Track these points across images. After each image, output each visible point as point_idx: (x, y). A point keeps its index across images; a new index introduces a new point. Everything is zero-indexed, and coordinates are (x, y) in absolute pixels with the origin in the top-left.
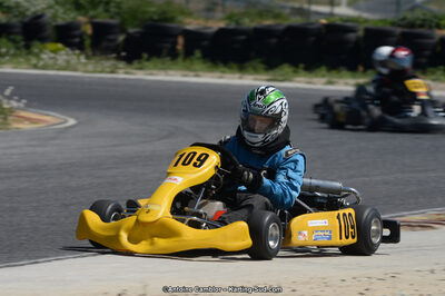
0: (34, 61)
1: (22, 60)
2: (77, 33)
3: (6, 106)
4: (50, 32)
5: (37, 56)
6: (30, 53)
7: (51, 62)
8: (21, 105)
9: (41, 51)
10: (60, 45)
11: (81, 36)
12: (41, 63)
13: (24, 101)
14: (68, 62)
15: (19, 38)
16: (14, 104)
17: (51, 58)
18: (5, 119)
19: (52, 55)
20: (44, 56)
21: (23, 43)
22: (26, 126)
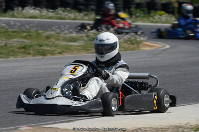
0: (151, 19)
1: (146, 19)
2: (171, 6)
3: (139, 40)
4: (159, 6)
5: (153, 17)
6: (150, 16)
7: (159, 20)
8: (145, 39)
9: (155, 15)
10: (163, 12)
11: (173, 8)
12: (155, 21)
13: (146, 37)
14: (166, 20)
15: (145, 9)
16: (142, 39)
17: (159, 18)
18: (138, 45)
19: (160, 17)
20: (156, 17)
21: (146, 12)
22: (147, 49)
